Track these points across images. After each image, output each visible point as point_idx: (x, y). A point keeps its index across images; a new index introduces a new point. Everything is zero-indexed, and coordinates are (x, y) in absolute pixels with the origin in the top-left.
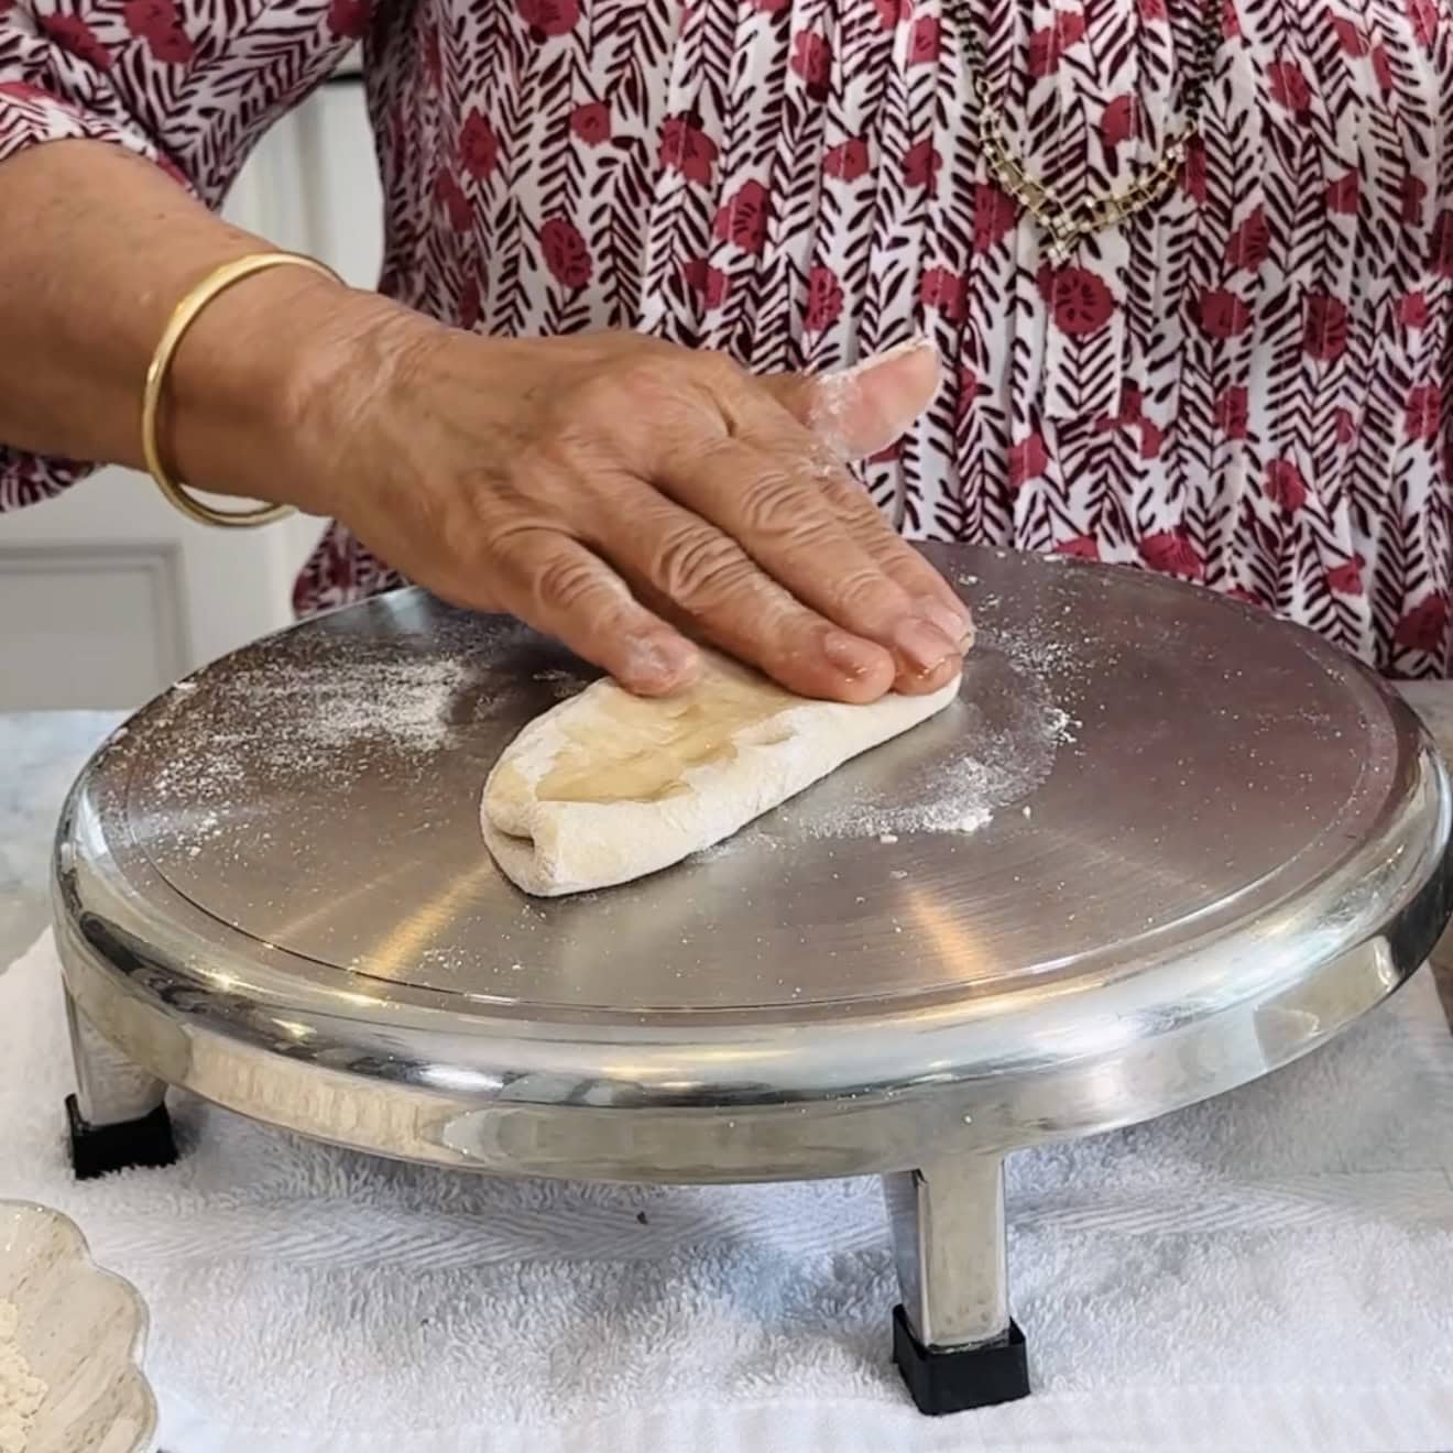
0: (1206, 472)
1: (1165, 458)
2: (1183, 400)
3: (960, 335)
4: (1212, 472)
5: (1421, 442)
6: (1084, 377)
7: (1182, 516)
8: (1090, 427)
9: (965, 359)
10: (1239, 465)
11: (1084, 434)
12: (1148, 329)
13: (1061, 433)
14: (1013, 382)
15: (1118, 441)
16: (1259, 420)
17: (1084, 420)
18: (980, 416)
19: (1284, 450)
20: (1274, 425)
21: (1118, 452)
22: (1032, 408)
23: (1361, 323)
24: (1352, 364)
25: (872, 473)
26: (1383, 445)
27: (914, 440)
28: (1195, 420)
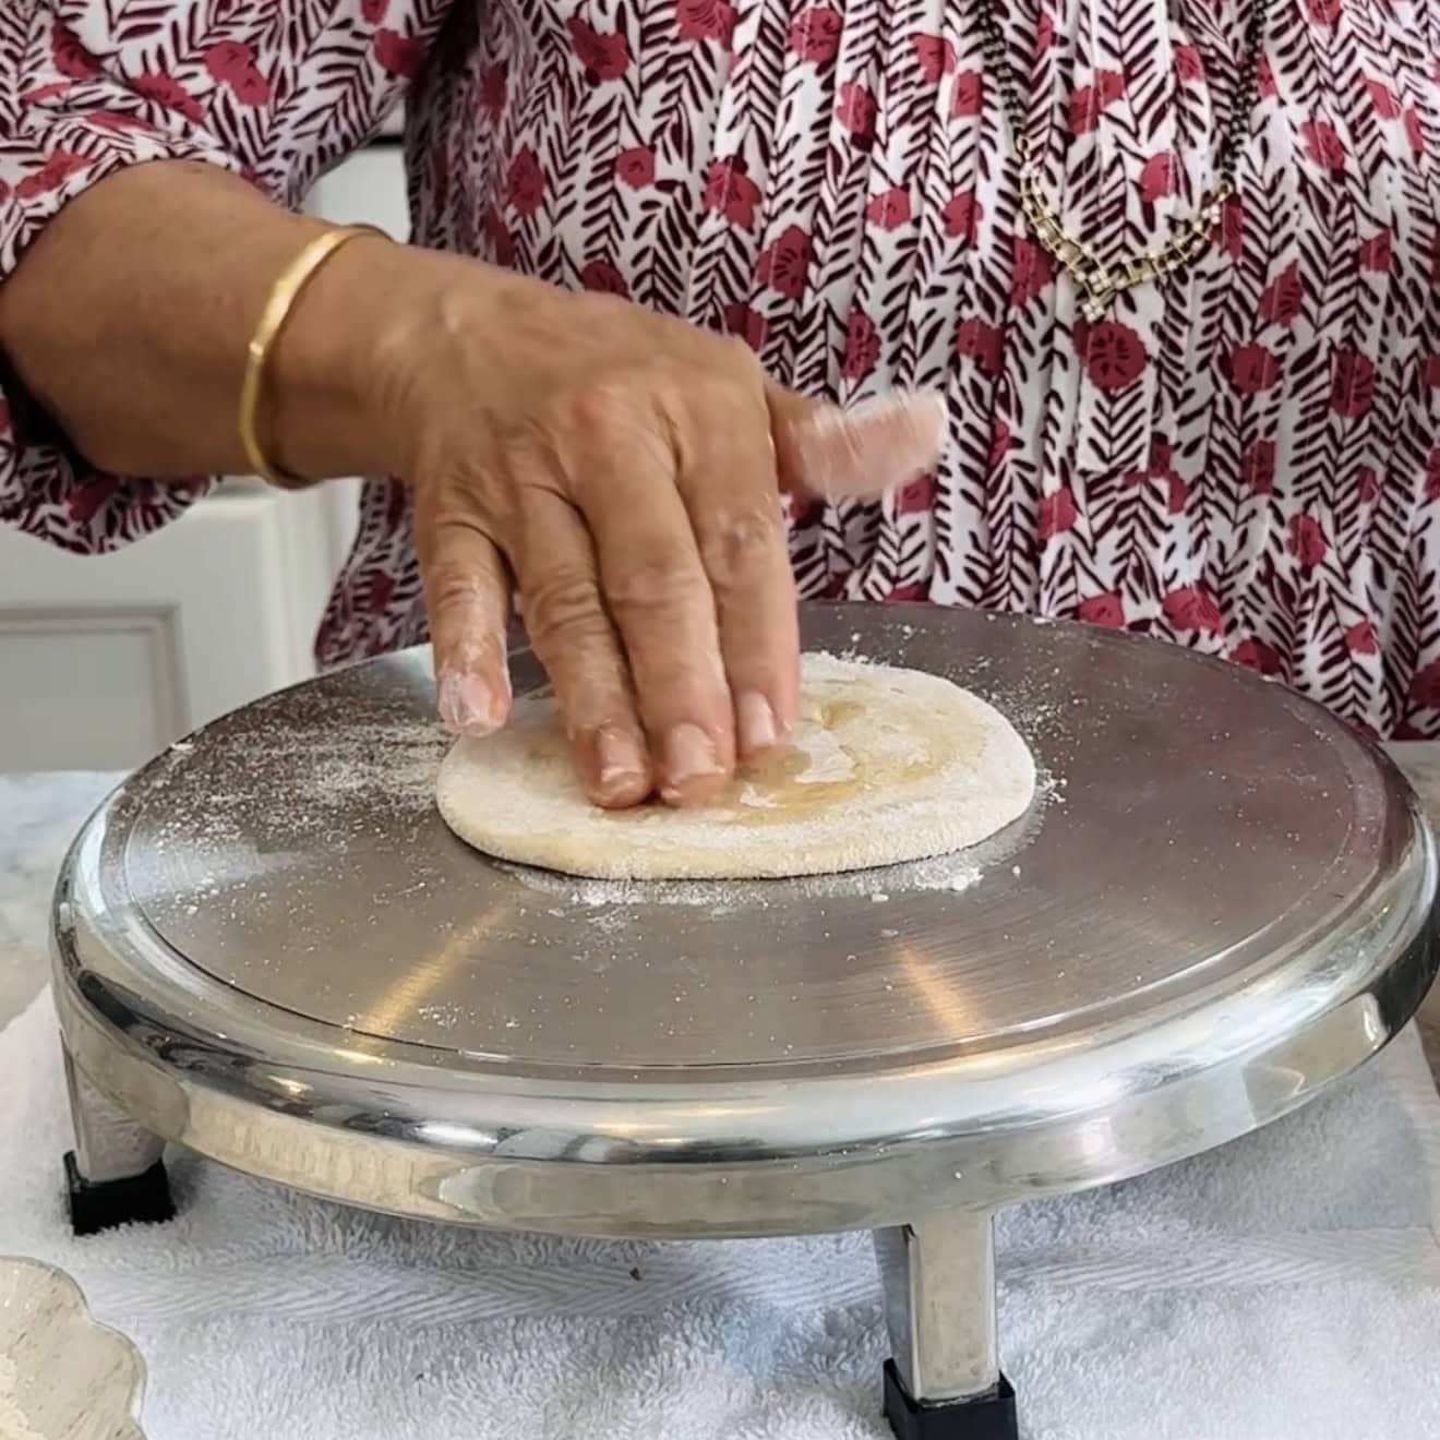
1: (1190, 512)
3: (995, 387)
4: (1235, 526)
7: (1202, 572)
10: (1262, 520)
15: (1147, 495)
16: (1284, 476)
19: (1307, 505)
20: (1298, 480)
21: (1146, 506)
23: (1389, 382)
24: (1378, 422)
25: (905, 523)
26: (1404, 505)
27: (947, 491)
28: (1222, 474)
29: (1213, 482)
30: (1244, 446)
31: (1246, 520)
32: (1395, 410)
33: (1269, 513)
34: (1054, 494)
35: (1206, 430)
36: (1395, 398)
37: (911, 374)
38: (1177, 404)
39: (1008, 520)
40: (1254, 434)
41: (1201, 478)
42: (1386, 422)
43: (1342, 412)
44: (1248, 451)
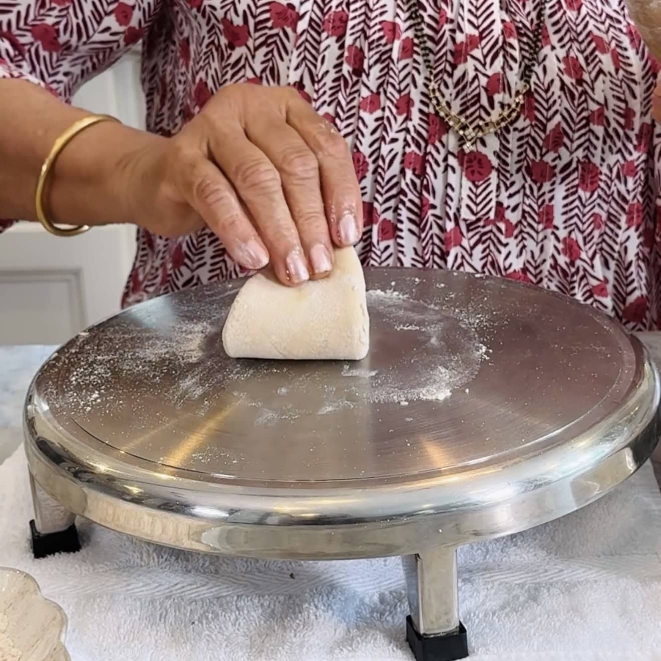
0: (535, 244)
1: (516, 237)
2: (524, 211)
3: (422, 182)
4: (537, 243)
5: (633, 228)
6: (478, 201)
7: (524, 264)
8: (481, 223)
9: (425, 193)
10: (550, 240)
11: (478, 227)
12: (507, 179)
13: (468, 226)
14: (446, 203)
15: (495, 230)
16: (558, 220)
17: (479, 220)
18: (431, 219)
19: (570, 233)
20: (565, 222)
21: (495, 235)
22: (455, 214)
23: (606, 175)
24: (601, 193)
25: (383, 245)
26: (617, 231)
27: (401, 230)
28: (529, 220)
29: (525, 224)
30: (539, 207)
31: (542, 240)
32: (609, 188)
33: (552, 237)
34: (451, 230)
35: (521, 200)
36: (609, 182)
37: (383, 179)
38: (507, 189)
39: (431, 242)
40: (544, 201)
41: (520, 222)
42: (606, 193)
43: (585, 190)
44: (541, 209)
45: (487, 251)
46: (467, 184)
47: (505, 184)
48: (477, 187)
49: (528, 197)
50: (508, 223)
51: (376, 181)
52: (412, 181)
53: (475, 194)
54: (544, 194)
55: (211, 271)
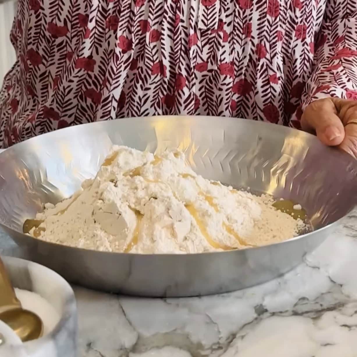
1: (229, 42)
2: (234, 26)
3: (177, 5)
4: (241, 47)
5: (300, 40)
6: (208, 18)
7: (233, 60)
8: (209, 32)
9: (178, 12)
10: (249, 44)
11: (208, 34)
12: (226, 5)
13: (202, 34)
14: (190, 19)
15: (217, 36)
16: (255, 33)
17: (208, 30)
18: (181, 28)
19: (261, 41)
20: (259, 34)
21: (217, 39)
22: (195, 26)
23: (283, 6)
24: (281, 18)
25: (152, 45)
26: (289, 40)
27: (164, 35)
28: (237, 32)
29: (235, 33)
30: (244, 24)
31: (244, 45)
32: (286, 14)
34: (192, 35)
35: (233, 19)
36: (286, 11)
37: (154, 5)
38: (225, 11)
39: (180, 42)
40: (246, 21)
41: (232, 33)
42: (284, 18)
43: (271, 16)
44: (245, 26)
45: (212, 49)
46: (202, 7)
47: (224, 8)
48: (208, 9)
49: (237, 17)
50: (225, 32)
51: (150, 6)
52: (171, 5)
53: (207, 14)
54: (246, 16)
55: (58, 68)
